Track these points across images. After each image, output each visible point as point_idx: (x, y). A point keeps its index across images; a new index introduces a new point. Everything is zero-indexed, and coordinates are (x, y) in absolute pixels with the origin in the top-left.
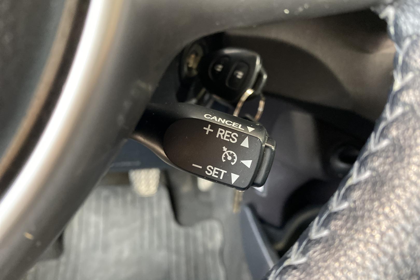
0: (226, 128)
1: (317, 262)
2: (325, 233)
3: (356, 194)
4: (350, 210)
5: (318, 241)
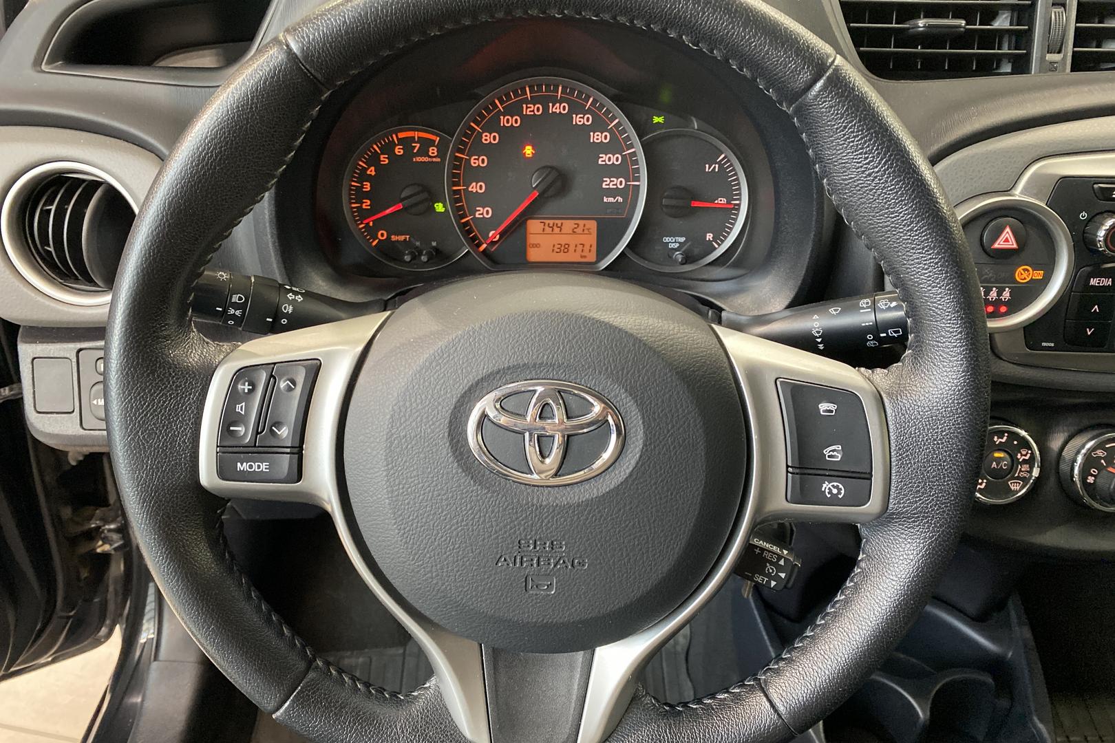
0: (769, 551)
1: (818, 634)
2: (823, 622)
3: (838, 605)
4: (834, 612)
5: (819, 625)
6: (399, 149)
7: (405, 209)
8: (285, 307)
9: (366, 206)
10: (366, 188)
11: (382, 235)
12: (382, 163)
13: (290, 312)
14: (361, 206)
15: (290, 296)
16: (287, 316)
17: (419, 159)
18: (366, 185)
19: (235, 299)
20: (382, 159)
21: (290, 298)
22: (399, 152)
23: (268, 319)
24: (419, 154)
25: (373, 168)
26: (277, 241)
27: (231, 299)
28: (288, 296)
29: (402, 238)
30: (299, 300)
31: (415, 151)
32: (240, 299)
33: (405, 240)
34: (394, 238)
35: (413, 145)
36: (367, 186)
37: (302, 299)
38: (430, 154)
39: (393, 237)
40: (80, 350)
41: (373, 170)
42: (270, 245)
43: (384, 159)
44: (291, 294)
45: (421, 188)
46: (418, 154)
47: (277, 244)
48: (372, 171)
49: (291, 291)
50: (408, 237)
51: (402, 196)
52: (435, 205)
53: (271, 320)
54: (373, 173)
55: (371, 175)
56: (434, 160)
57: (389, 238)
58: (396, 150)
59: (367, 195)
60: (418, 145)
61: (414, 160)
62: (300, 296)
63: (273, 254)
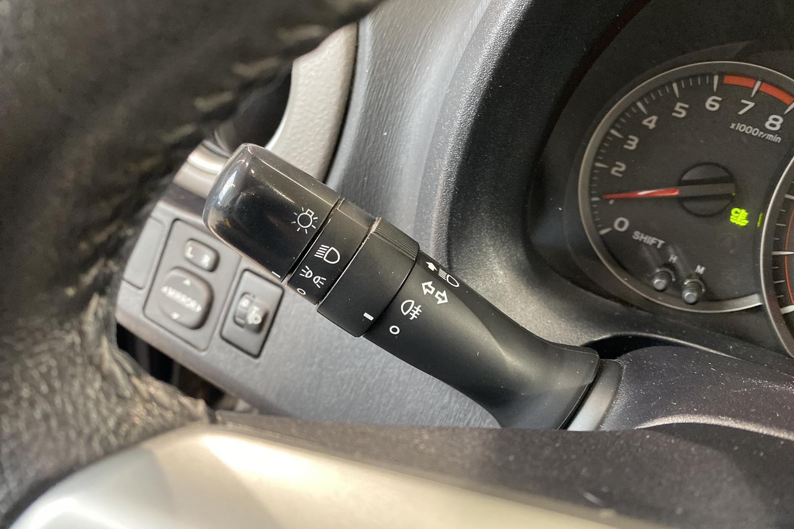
6: (714, 100)
7: (680, 200)
8: (408, 305)
9: (617, 171)
10: (631, 145)
11: (621, 224)
12: (674, 114)
13: (413, 316)
14: (609, 169)
15: (428, 288)
16: (404, 322)
17: (742, 128)
18: (632, 140)
19: (322, 252)
20: (677, 108)
21: (425, 291)
22: (713, 106)
23: (366, 315)
24: (747, 119)
25: (654, 118)
26: (454, 175)
27: (315, 250)
28: (424, 285)
29: (651, 240)
30: (440, 301)
31: (741, 113)
32: (332, 256)
33: (655, 245)
34: (637, 236)
35: (743, 101)
36: (633, 143)
37: (446, 301)
38: (767, 125)
39: (637, 233)
40: (176, 220)
41: (654, 122)
42: (442, 177)
43: (680, 110)
44: (429, 284)
45: (725, 174)
46: (744, 120)
47: (452, 179)
48: (651, 122)
49: (434, 276)
50: (661, 242)
51: (686, 177)
52: (734, 211)
53: (371, 318)
54: (652, 126)
55: (647, 127)
56: (770, 137)
57: (630, 232)
58: (709, 101)
59: (625, 156)
60: (751, 105)
61: (733, 126)
62: (444, 294)
63: (439, 193)
